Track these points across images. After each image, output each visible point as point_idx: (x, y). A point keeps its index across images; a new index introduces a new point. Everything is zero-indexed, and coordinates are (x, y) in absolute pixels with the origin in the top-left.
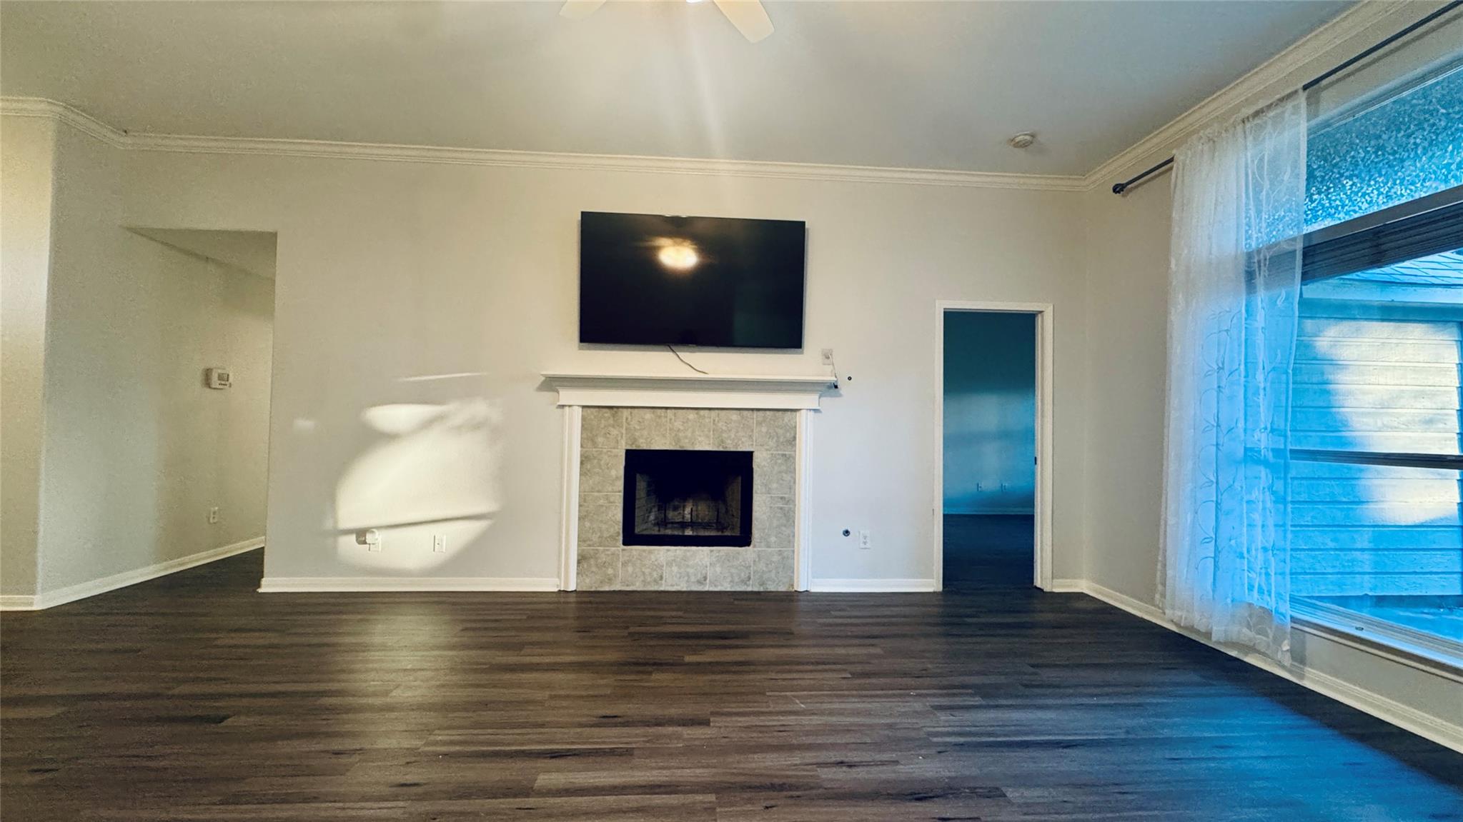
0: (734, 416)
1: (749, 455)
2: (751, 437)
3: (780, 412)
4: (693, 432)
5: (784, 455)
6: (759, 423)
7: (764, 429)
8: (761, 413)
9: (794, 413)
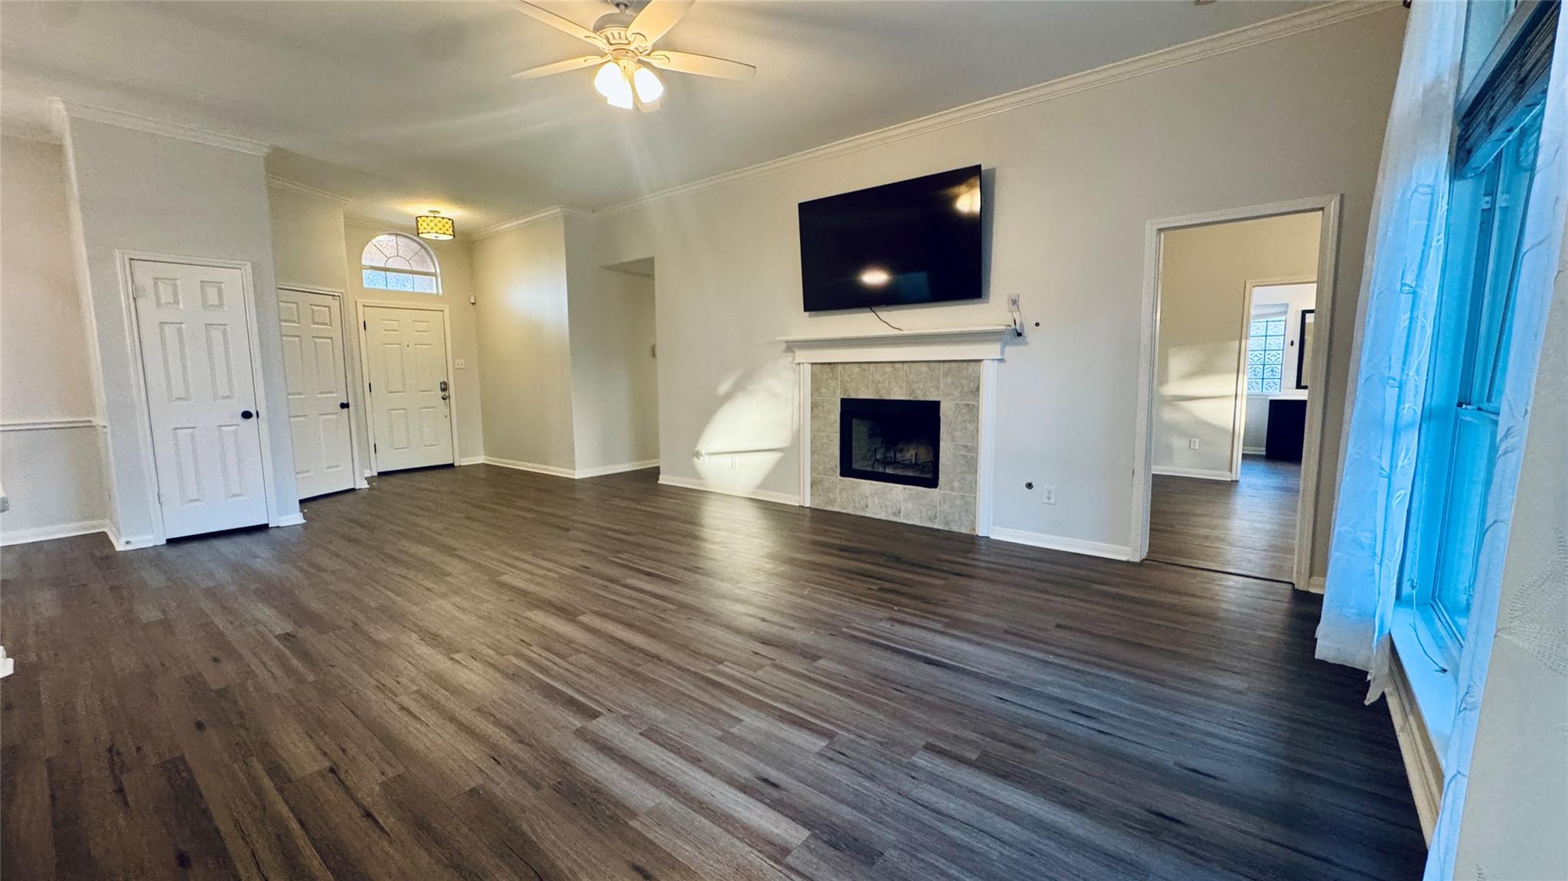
0: (924, 368)
1: (937, 404)
2: (938, 388)
3: (965, 364)
4: (890, 383)
5: (968, 405)
6: (946, 375)
7: (949, 380)
8: (947, 365)
9: (977, 364)
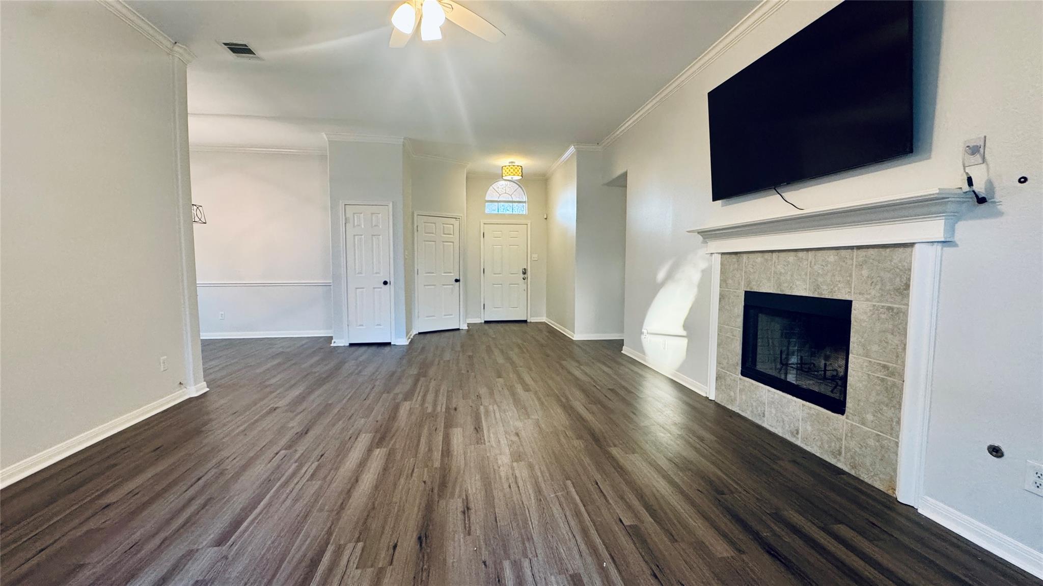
0: (832, 257)
1: (847, 305)
2: (849, 283)
3: (888, 250)
4: (792, 276)
5: (891, 308)
6: (860, 266)
7: (865, 272)
8: (862, 253)
9: (908, 250)
